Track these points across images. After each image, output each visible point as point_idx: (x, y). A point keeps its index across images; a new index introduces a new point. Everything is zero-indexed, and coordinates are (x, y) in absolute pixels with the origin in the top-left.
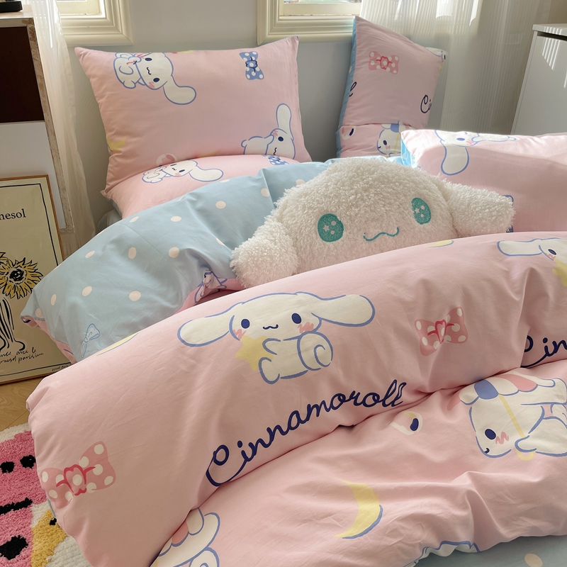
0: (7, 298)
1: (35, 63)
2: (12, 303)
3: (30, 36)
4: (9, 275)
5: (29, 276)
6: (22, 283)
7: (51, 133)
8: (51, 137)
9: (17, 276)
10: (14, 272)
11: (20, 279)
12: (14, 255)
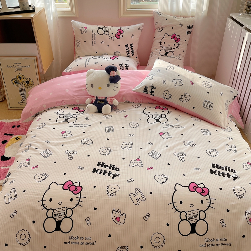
1: (33, 28)
2: (26, 89)
3: (32, 21)
4: (25, 82)
5: (30, 83)
6: (29, 85)
7: (38, 47)
8: (38, 48)
9: (27, 82)
11: (28, 83)
12: (27, 77)
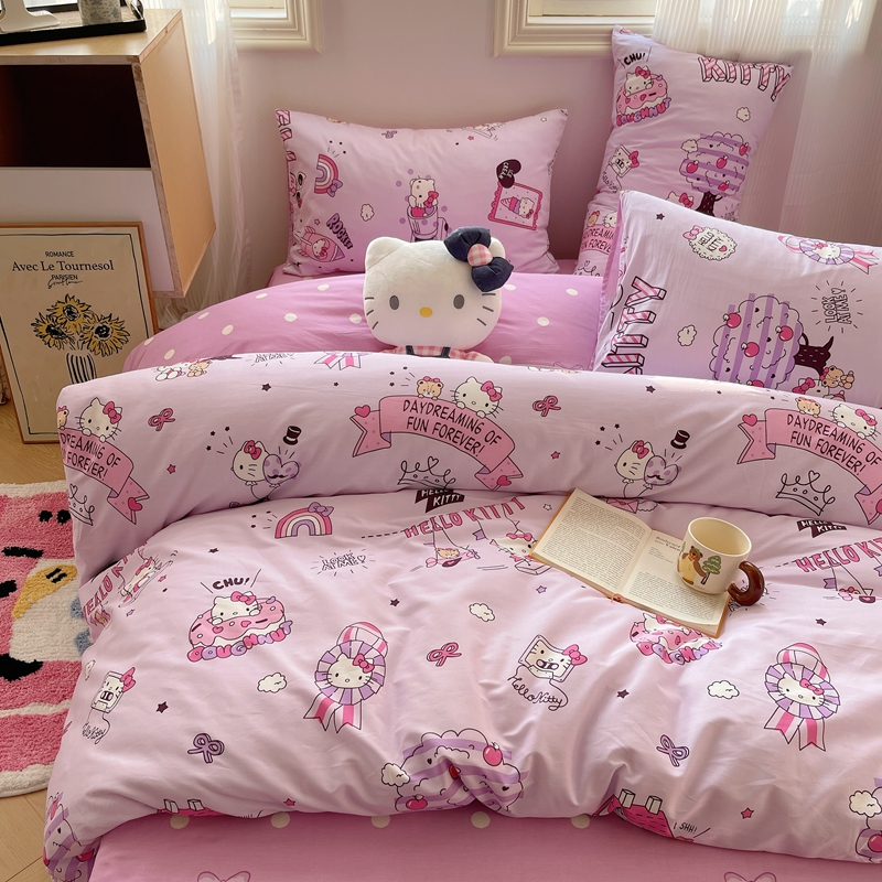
0: (92, 354)
1: (141, 105)
2: (97, 360)
3: (135, 75)
4: (94, 331)
5: (115, 334)
6: (108, 341)
8: (159, 187)
9: (102, 332)
10: (99, 328)
11: (106, 336)
